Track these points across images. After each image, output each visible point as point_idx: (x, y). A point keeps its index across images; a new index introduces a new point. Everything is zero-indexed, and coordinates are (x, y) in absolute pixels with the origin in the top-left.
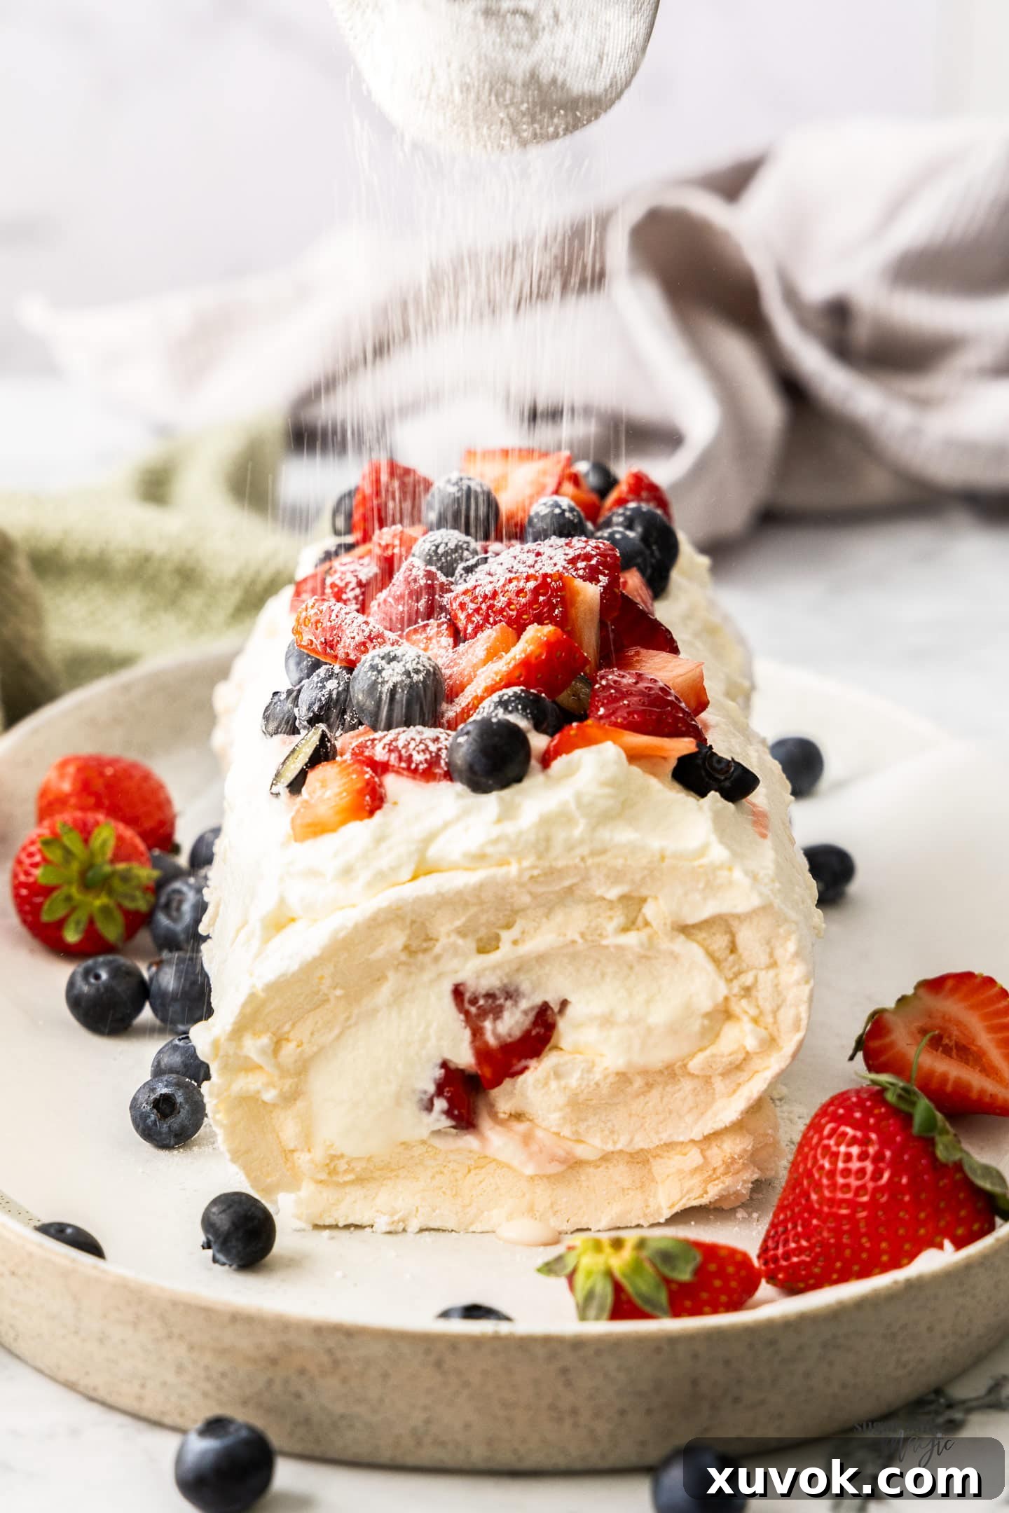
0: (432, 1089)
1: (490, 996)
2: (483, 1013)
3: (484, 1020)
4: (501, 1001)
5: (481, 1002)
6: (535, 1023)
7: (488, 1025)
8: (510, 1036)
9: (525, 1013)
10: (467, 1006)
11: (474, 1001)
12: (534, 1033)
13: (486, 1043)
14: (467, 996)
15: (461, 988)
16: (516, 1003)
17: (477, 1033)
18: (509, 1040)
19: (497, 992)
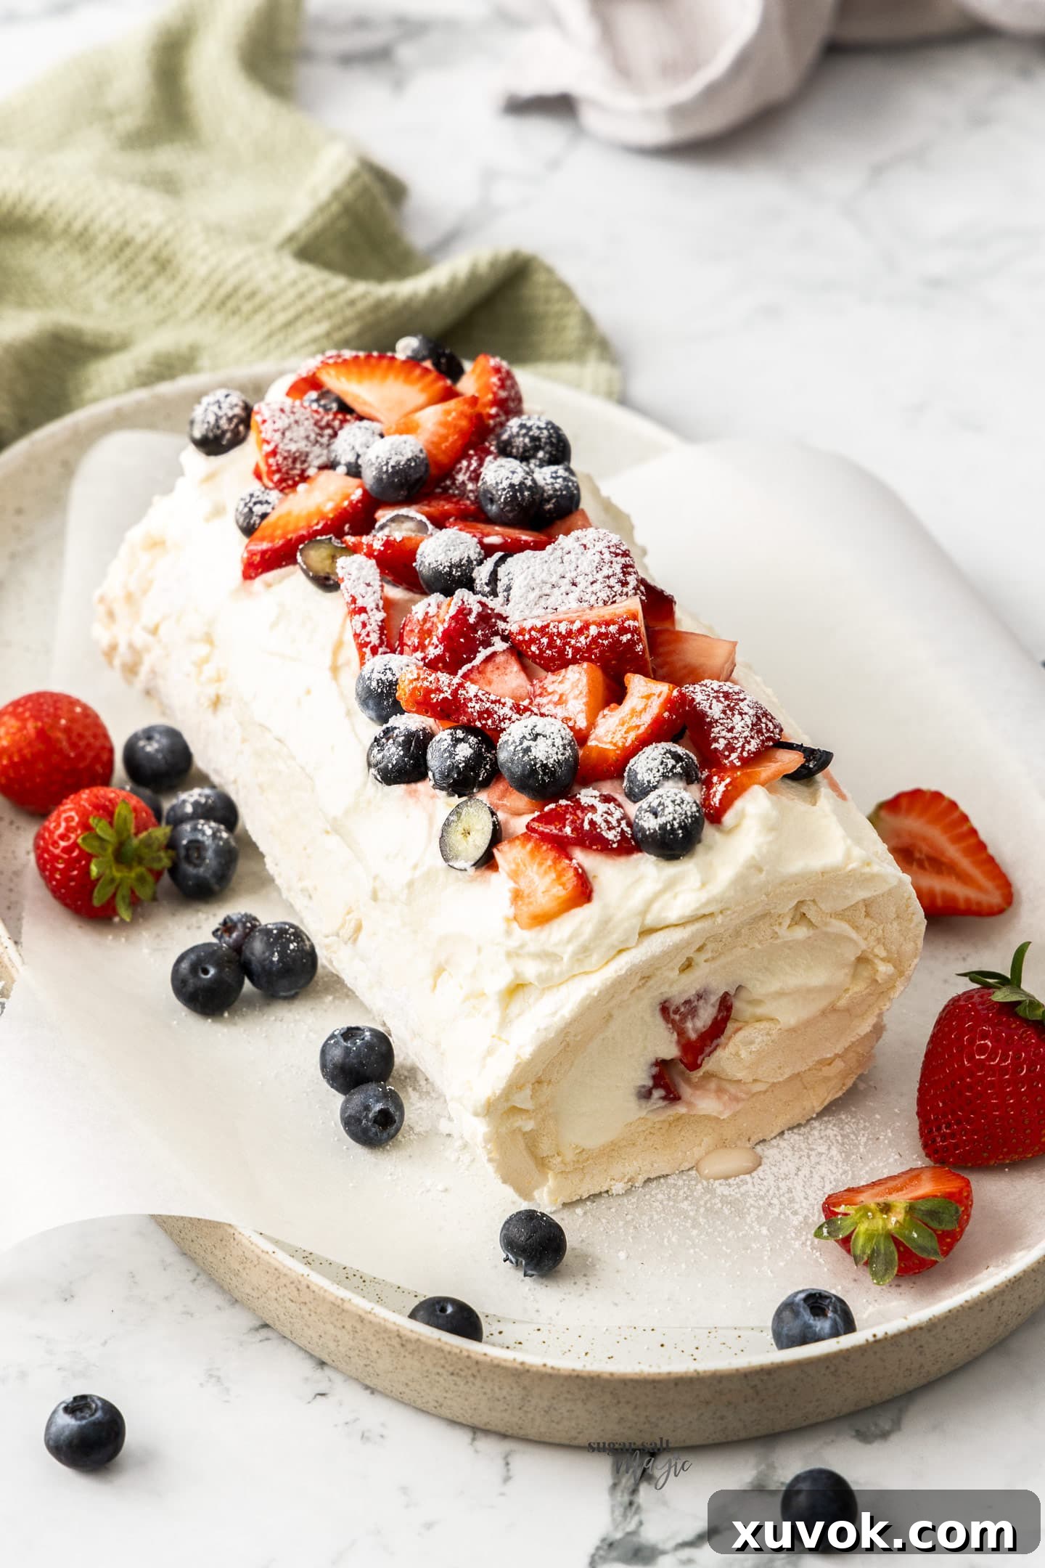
0: (650, 1083)
1: (687, 1002)
2: (684, 1018)
3: (685, 1022)
4: (696, 1003)
5: (682, 1009)
6: (720, 1011)
7: (689, 1025)
8: (704, 1027)
9: (713, 1006)
10: (672, 1016)
11: (677, 1011)
12: (719, 1018)
13: (689, 1039)
14: (672, 1008)
15: (667, 1004)
16: (706, 1002)
17: (681, 1033)
18: (704, 1030)
19: (692, 998)
